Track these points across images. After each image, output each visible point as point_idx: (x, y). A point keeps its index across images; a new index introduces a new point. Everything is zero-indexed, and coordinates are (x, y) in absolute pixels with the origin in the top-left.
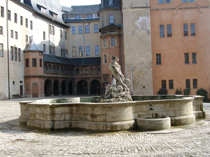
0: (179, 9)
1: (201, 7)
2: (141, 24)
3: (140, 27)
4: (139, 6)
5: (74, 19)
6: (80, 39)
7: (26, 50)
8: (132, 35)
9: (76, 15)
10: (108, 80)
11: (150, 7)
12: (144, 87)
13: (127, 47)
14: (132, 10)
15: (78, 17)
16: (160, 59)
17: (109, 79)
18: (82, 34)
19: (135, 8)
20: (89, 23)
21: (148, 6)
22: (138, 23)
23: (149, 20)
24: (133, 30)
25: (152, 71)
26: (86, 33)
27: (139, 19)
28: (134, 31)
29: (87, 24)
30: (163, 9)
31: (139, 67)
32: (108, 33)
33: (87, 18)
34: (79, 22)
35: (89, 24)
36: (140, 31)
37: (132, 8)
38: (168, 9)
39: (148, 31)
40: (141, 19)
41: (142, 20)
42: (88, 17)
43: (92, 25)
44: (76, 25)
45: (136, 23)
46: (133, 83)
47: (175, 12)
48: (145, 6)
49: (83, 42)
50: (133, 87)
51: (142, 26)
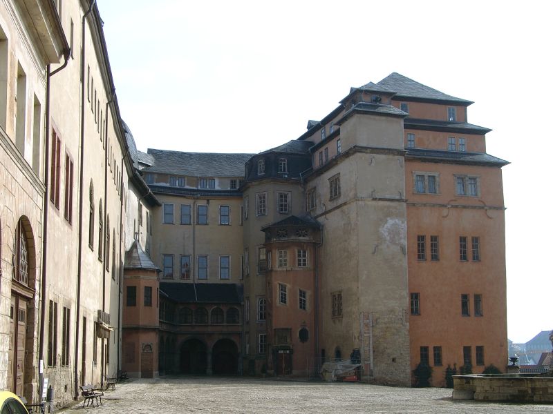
0: (452, 206)
1: (490, 208)
2: (389, 234)
3: (388, 238)
4: (388, 197)
5: (168, 185)
6: (184, 238)
7: (131, 266)
8: (374, 253)
9: (173, 176)
10: (288, 340)
11: (406, 201)
12: (394, 360)
13: (364, 277)
14: (374, 203)
15: (177, 182)
16: (416, 304)
17: (291, 340)
18: (190, 224)
19: (380, 199)
20: (208, 200)
21: (404, 198)
22: (384, 230)
23: (405, 226)
24: (376, 243)
25: (408, 327)
26: (198, 224)
27: (386, 222)
28: (377, 246)
29: (202, 203)
30: (425, 205)
31: (386, 320)
32: (293, 237)
33: (199, 188)
34: (184, 197)
35: (208, 203)
36: (388, 247)
37: (374, 199)
38: (434, 205)
39: (403, 249)
40: (390, 222)
41: (393, 225)
42: (202, 184)
43: (215, 205)
44: (176, 203)
45: (380, 229)
46: (374, 351)
47: (445, 212)
48: (397, 197)
49: (192, 246)
50: (374, 358)
51: (392, 236)
